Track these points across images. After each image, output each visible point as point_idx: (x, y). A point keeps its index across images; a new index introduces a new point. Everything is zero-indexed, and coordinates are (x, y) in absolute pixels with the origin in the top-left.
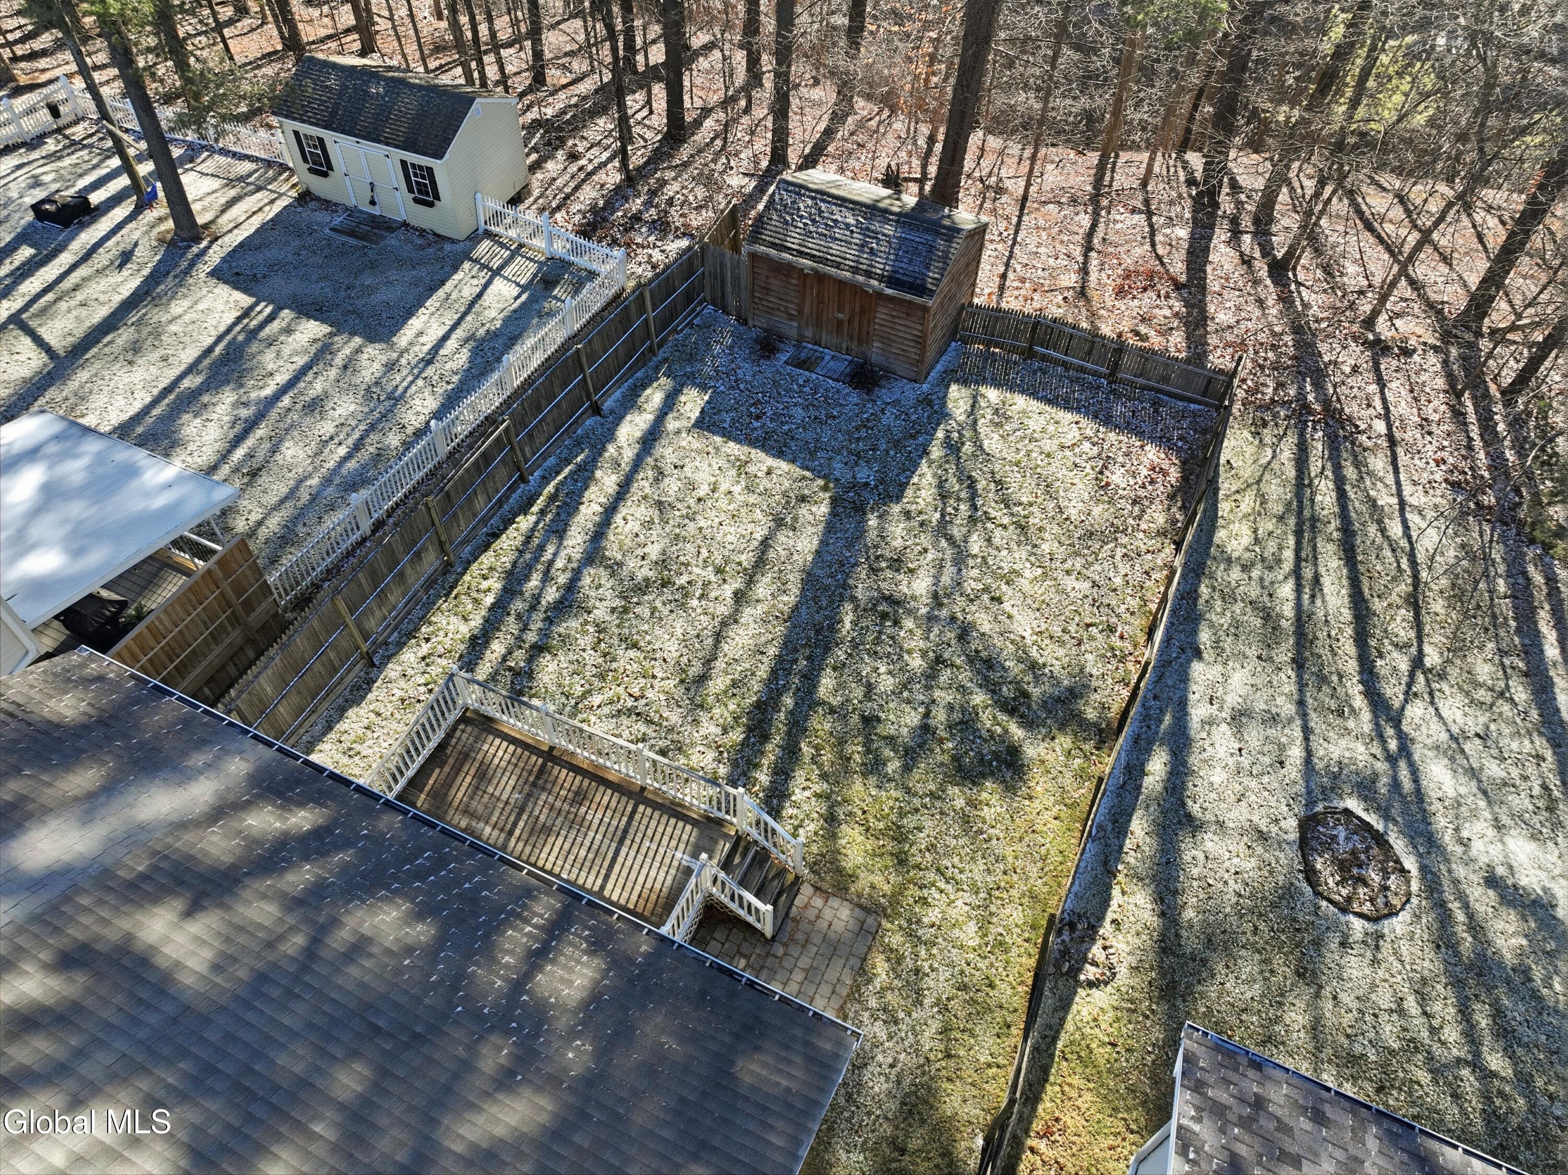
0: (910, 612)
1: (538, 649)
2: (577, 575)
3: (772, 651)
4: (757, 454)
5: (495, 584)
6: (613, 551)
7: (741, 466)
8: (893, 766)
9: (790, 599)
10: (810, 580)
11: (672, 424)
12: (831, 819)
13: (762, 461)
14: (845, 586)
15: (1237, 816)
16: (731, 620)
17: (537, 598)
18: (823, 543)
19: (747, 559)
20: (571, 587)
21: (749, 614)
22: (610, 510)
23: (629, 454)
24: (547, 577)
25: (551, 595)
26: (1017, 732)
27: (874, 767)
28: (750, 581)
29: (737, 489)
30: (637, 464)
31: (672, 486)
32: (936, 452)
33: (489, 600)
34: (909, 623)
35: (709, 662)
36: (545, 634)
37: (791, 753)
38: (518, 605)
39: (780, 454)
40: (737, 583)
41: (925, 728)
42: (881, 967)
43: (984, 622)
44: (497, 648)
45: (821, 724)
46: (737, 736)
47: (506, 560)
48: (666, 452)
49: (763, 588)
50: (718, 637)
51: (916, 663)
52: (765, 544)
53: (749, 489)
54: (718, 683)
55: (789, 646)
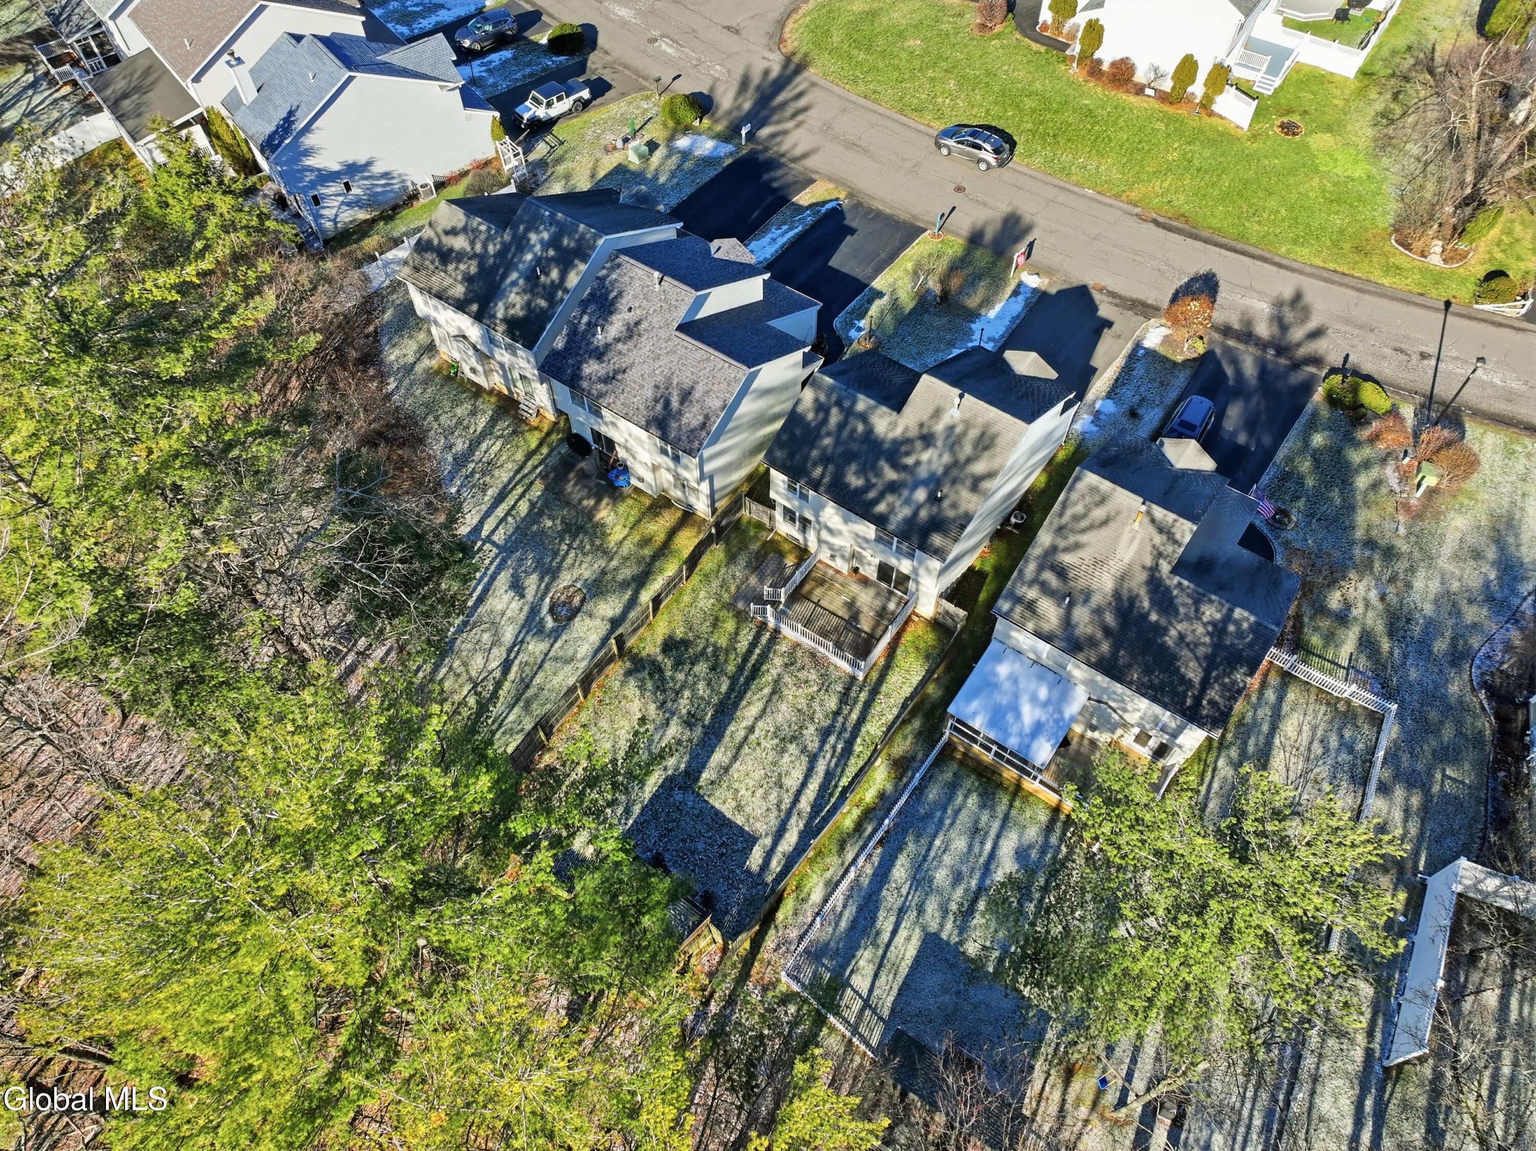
0: (681, 717)
1: (837, 713)
2: (821, 749)
3: (744, 703)
4: (729, 815)
5: (858, 748)
6: (805, 759)
7: (739, 808)
8: (710, 650)
9: (731, 728)
10: (720, 736)
11: (768, 841)
12: (737, 634)
13: (727, 809)
14: (705, 734)
15: (598, 622)
16: (757, 719)
17: (838, 738)
18: (709, 757)
19: (746, 750)
20: (823, 742)
21: (747, 723)
22: (804, 785)
23: (793, 821)
24: (834, 748)
25: (832, 739)
26: (660, 658)
27: (716, 649)
28: (746, 738)
29: (743, 792)
30: (789, 813)
31: (773, 798)
32: (637, 809)
33: (859, 740)
34: (684, 711)
35: (769, 701)
36: (834, 720)
37: (745, 659)
38: (846, 735)
39: (718, 813)
40: (752, 737)
41: (693, 664)
42: (733, 589)
43: (652, 707)
44: (854, 716)
45: (731, 668)
46: (764, 668)
47: (853, 760)
48: (773, 820)
49: (742, 733)
50: (764, 711)
51: (687, 693)
52: (735, 758)
53: (737, 791)
54: (767, 691)
55: (736, 706)
